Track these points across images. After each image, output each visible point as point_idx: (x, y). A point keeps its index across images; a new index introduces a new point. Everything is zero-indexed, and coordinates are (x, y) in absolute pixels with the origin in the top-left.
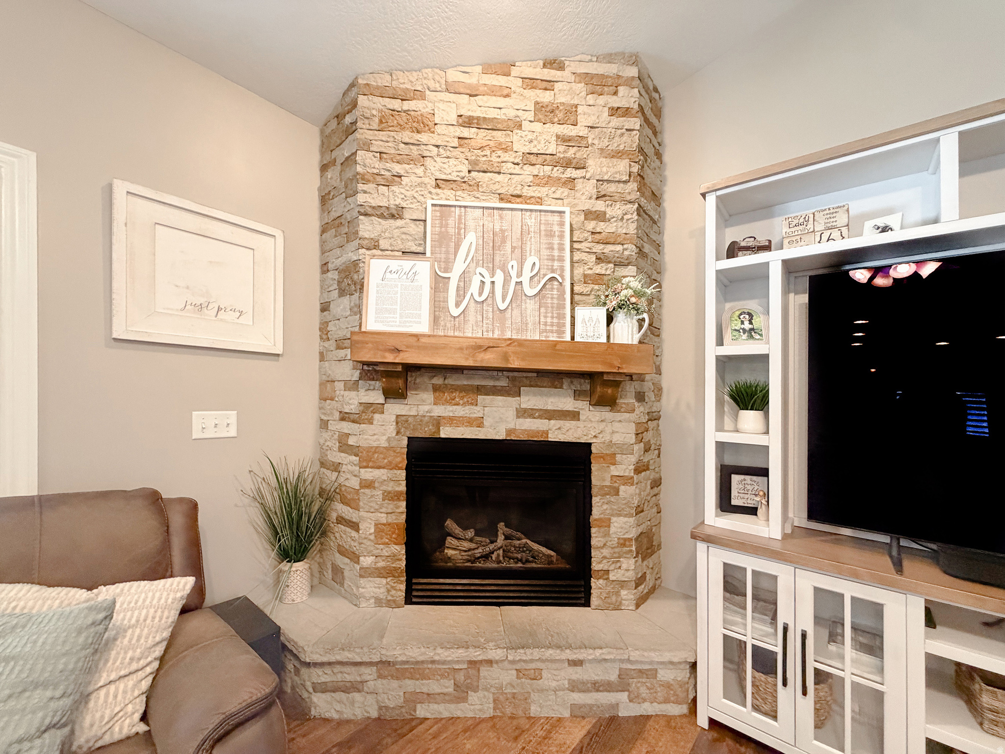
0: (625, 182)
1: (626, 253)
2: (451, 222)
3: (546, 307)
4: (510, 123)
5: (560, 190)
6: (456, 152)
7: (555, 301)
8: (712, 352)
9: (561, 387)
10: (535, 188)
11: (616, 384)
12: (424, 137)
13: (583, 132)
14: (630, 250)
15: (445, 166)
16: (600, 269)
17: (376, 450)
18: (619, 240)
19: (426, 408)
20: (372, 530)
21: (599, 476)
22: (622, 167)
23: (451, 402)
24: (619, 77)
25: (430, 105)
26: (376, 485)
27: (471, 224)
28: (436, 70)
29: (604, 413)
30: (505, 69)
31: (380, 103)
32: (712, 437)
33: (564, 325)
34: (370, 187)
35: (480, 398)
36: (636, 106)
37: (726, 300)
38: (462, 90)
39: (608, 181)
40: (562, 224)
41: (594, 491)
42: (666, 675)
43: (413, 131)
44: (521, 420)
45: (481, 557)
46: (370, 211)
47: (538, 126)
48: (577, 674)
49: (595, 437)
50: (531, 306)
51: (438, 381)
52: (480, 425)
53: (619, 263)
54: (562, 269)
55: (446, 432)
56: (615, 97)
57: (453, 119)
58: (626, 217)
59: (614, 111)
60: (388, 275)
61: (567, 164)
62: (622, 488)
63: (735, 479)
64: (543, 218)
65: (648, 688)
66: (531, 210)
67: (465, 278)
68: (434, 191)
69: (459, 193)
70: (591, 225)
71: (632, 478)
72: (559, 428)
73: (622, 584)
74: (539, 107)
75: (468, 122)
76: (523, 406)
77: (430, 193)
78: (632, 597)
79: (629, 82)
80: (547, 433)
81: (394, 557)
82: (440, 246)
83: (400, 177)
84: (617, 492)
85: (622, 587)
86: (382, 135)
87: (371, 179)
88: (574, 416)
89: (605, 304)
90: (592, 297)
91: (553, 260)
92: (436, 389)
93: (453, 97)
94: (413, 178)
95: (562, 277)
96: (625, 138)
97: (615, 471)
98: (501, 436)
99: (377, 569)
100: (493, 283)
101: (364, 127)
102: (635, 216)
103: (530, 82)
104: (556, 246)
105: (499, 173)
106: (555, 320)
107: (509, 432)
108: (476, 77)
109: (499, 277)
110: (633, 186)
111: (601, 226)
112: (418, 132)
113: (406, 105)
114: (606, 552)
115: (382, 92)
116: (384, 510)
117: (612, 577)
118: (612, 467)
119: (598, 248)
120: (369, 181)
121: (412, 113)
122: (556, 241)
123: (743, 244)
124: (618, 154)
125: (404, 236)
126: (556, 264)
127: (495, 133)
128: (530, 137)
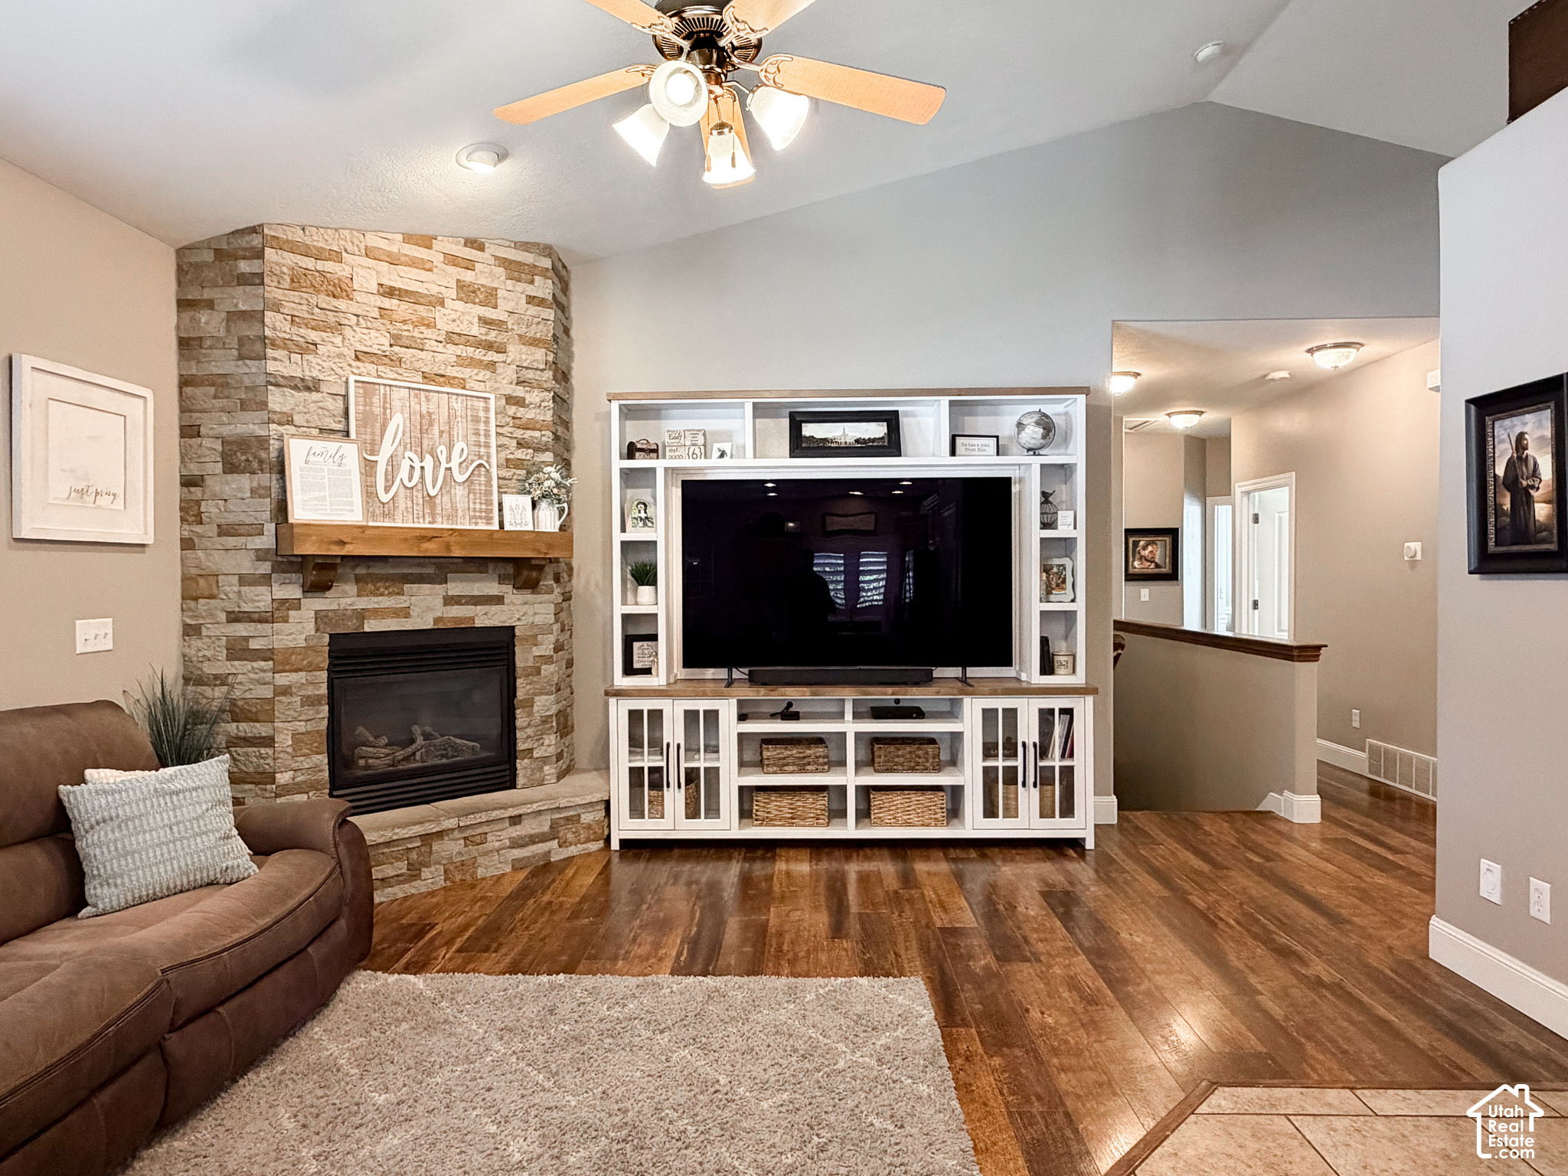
0: (542, 370)
1: (544, 439)
2: (375, 400)
3: (474, 494)
4: (433, 298)
5: (483, 372)
6: (377, 324)
7: (483, 488)
8: (618, 537)
9: (486, 572)
10: (458, 368)
11: (540, 568)
12: (342, 304)
13: (503, 317)
14: (547, 437)
15: (364, 337)
16: (520, 454)
17: (293, 651)
18: (538, 426)
19: (349, 601)
20: (290, 742)
21: (523, 658)
22: (539, 355)
23: (375, 593)
24: (535, 266)
25: (347, 268)
26: (294, 690)
27: (396, 404)
28: (355, 233)
29: (528, 596)
30: (427, 241)
31: (290, 259)
32: (619, 610)
33: (491, 511)
34: (280, 353)
35: (406, 587)
36: (550, 298)
37: (627, 487)
38: (382, 258)
39: (527, 368)
40: (487, 410)
41: (519, 672)
42: (587, 818)
43: (328, 295)
44: (448, 608)
45: (403, 760)
46: (281, 381)
47: (460, 305)
48: (517, 831)
49: (519, 619)
50: (460, 492)
51: (361, 571)
52: (407, 616)
53: (538, 449)
54: (489, 457)
55: (371, 626)
56: (531, 286)
57: (374, 288)
58: (543, 404)
59: (531, 300)
60: (312, 458)
61: (489, 346)
62: (543, 667)
63: (636, 645)
64: (469, 403)
65: (574, 833)
66: (457, 395)
67: (393, 463)
68: (354, 364)
69: (381, 368)
70: (512, 410)
71: (552, 657)
72: (486, 614)
73: (545, 760)
74: (461, 285)
75: (390, 292)
76: (450, 593)
77: (350, 365)
78: (553, 771)
79: (544, 273)
80: (473, 619)
81: (316, 769)
82: (366, 427)
83: (316, 345)
84: (539, 672)
85: (545, 763)
86: (294, 296)
87: (282, 344)
88: (499, 600)
89: (529, 493)
90: (514, 481)
91: (480, 446)
92: (358, 580)
93: (371, 262)
94: (330, 347)
95: (488, 462)
96: (541, 327)
97: (537, 651)
98: (429, 625)
99: (295, 784)
100: (422, 468)
101: (272, 284)
102: (551, 404)
103: (452, 260)
104: (482, 433)
105: (422, 350)
106: (484, 507)
107: (437, 620)
108: (396, 245)
109: (428, 462)
110: (549, 374)
111: (521, 412)
112: (334, 296)
113: (321, 265)
114: (530, 731)
115: (293, 248)
116: (304, 717)
117: (536, 754)
118: (534, 649)
119: (519, 433)
120: (279, 347)
121: (328, 275)
122: (482, 427)
123: (639, 446)
124: (534, 342)
125: (320, 411)
126: (483, 450)
127: (416, 307)
128: (454, 316)
